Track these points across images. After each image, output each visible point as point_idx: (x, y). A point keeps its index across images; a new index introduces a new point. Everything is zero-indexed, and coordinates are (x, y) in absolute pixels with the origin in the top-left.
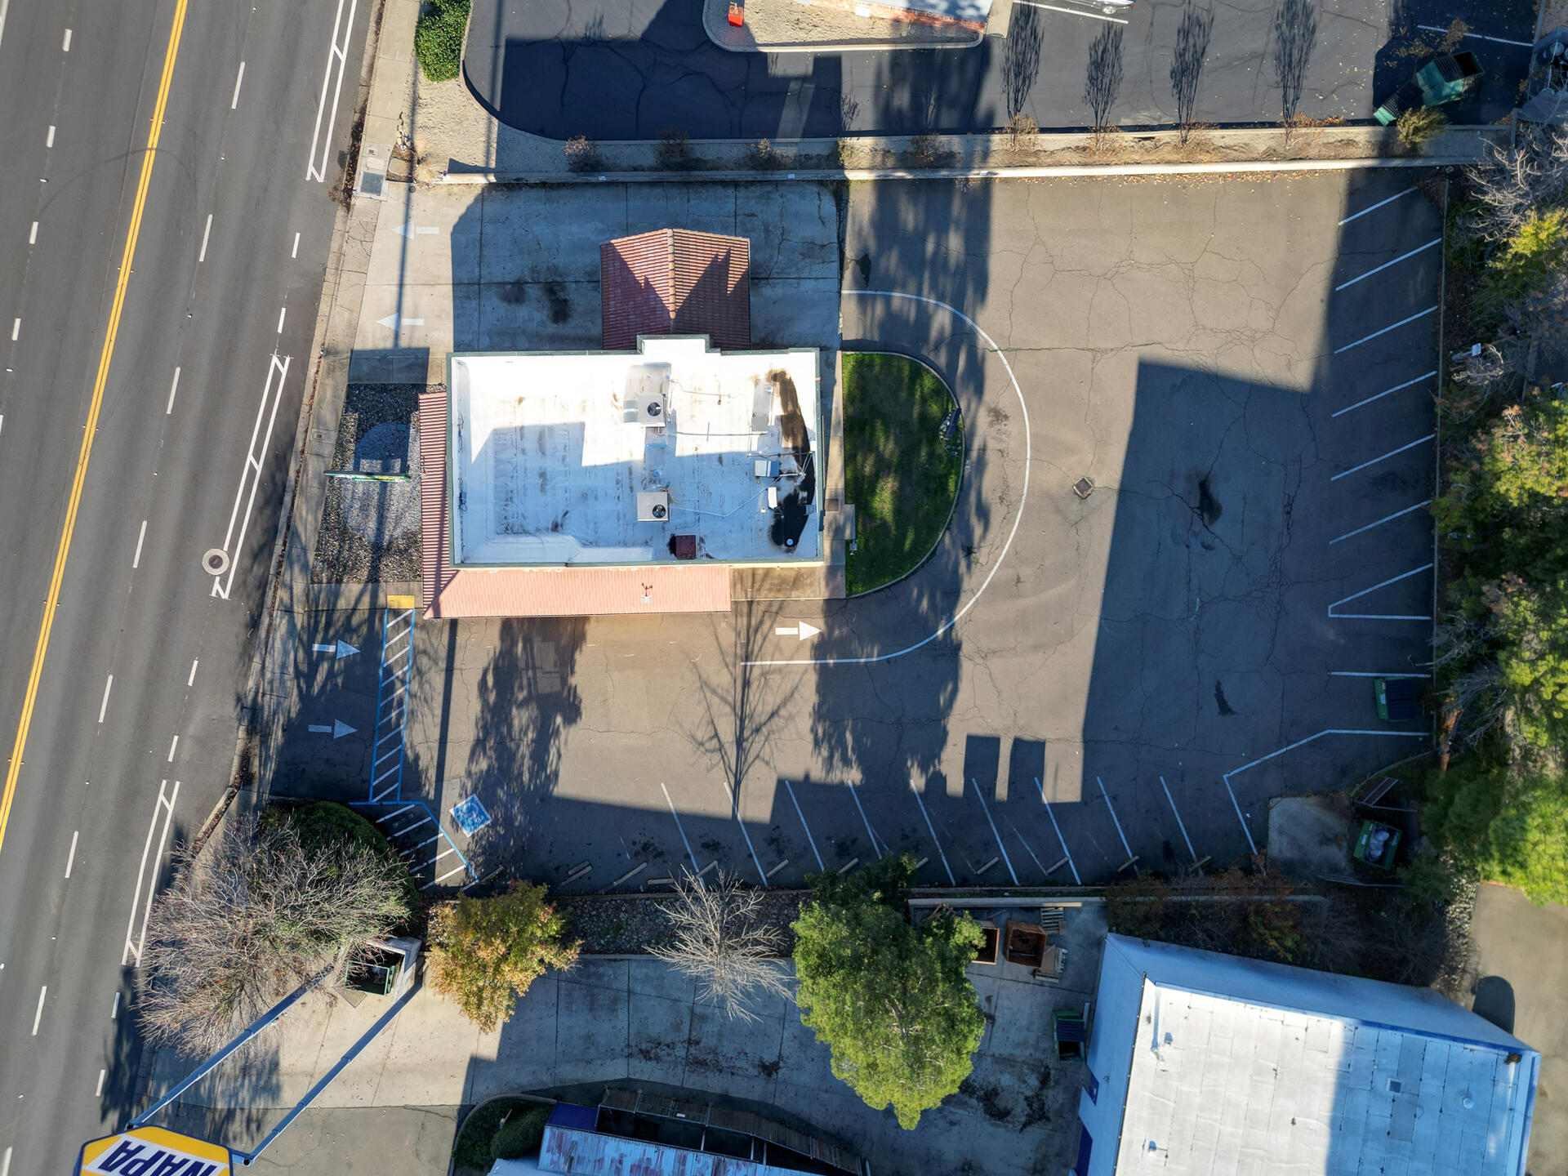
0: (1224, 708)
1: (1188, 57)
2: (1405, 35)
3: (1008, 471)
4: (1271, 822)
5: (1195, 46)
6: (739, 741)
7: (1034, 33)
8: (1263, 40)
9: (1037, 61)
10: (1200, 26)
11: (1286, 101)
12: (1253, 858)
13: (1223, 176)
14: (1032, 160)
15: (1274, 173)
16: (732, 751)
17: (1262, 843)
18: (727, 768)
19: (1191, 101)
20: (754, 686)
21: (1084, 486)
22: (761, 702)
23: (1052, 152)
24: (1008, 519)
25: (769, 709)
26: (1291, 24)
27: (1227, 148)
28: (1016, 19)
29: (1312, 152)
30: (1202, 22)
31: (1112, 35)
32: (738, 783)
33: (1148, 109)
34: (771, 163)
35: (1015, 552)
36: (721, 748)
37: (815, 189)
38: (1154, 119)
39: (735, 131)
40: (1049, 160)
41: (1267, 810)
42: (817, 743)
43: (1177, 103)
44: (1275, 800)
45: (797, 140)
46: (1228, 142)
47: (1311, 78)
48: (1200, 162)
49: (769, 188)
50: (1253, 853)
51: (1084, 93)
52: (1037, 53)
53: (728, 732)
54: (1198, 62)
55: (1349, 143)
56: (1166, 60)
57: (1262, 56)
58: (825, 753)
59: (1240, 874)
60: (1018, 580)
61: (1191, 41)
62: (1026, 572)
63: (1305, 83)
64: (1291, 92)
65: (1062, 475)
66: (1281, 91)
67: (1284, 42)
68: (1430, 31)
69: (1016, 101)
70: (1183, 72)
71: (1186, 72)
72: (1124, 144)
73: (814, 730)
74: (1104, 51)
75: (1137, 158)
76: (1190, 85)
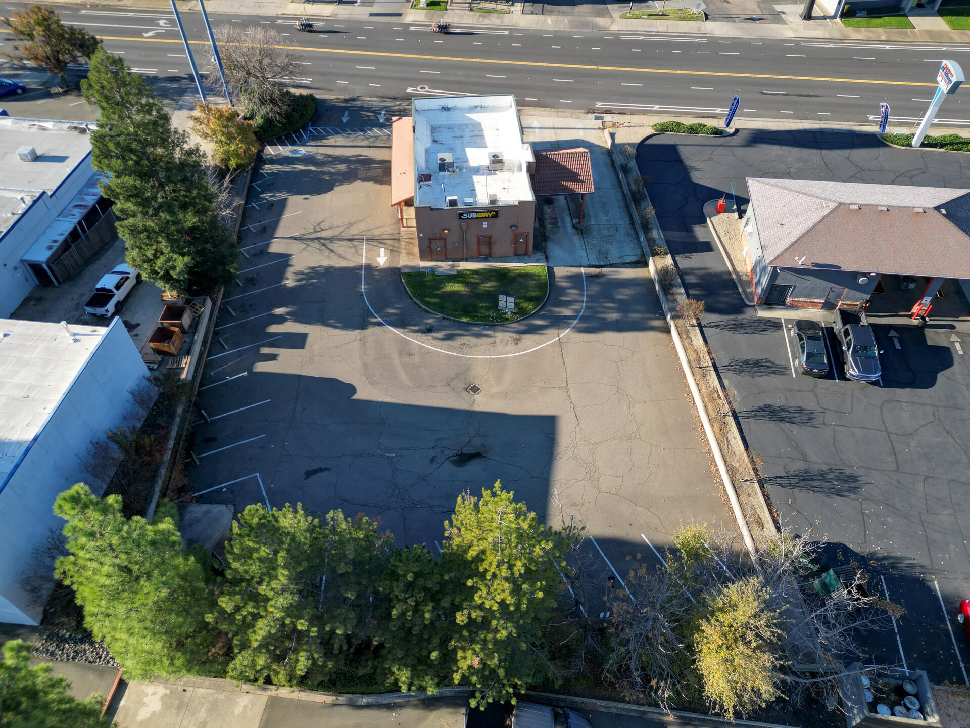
0: (309, 474)
1: (783, 414)
2: (869, 565)
3: (483, 347)
4: (215, 505)
5: (793, 417)
6: (318, 239)
7: (764, 330)
8: (818, 460)
9: (748, 333)
10: (808, 420)
11: (776, 478)
12: (190, 493)
13: (710, 451)
14: (684, 336)
15: (722, 484)
16: (314, 236)
17: (200, 500)
18: (304, 234)
19: (754, 418)
20: (349, 243)
21: (475, 390)
22: (339, 247)
23: (692, 345)
24: (450, 348)
25: (334, 249)
26: (838, 478)
27: (728, 442)
28: (769, 321)
29: (744, 498)
30: (812, 421)
31: (780, 369)
32: (295, 239)
33: (739, 393)
34: (646, 228)
35: (429, 352)
36: (315, 232)
37: (639, 253)
38: (734, 398)
39: (659, 216)
40: (686, 344)
41: (225, 503)
42: (313, 268)
43: (750, 408)
44: (233, 507)
45: (663, 237)
46: (733, 442)
47: (802, 495)
48: (713, 427)
49: (634, 236)
50: (194, 493)
51: (736, 358)
52: (753, 333)
53: (324, 234)
54: (782, 420)
55: (761, 525)
56: (777, 401)
57: (806, 460)
58: (306, 272)
59: (180, 485)
60: (410, 355)
61: (797, 415)
62: (416, 359)
63: (796, 491)
64: (785, 481)
65: (481, 375)
66: (783, 474)
67: (822, 475)
68: (882, 586)
69: (719, 325)
70: (771, 412)
71: (772, 413)
72: (710, 382)
73: (320, 267)
74: (767, 366)
75: (704, 390)
76: (764, 416)
